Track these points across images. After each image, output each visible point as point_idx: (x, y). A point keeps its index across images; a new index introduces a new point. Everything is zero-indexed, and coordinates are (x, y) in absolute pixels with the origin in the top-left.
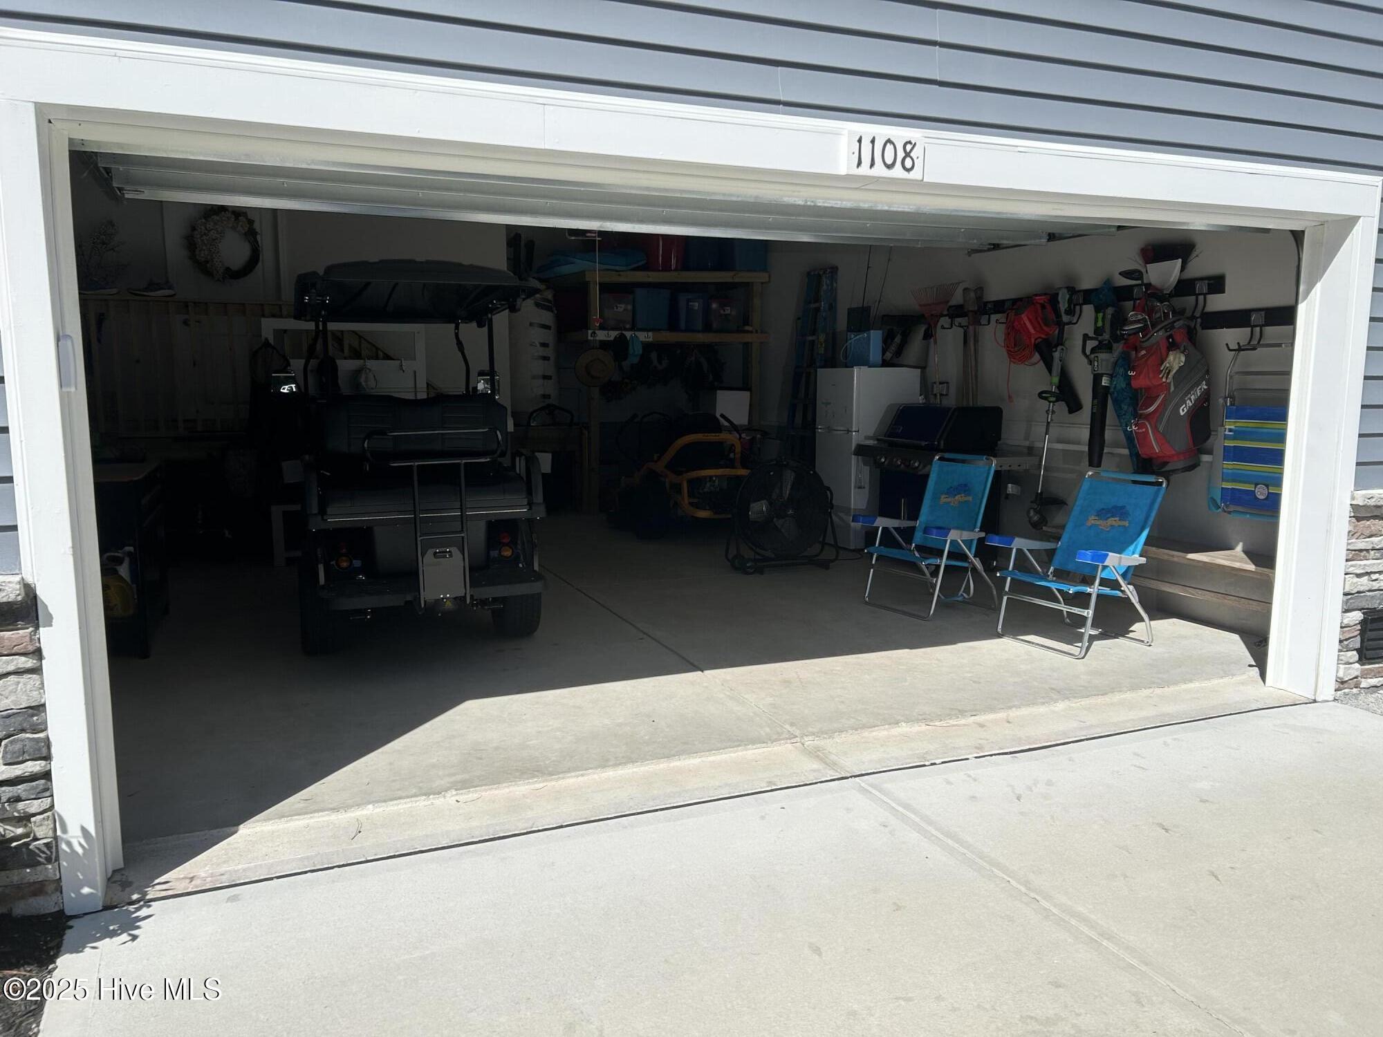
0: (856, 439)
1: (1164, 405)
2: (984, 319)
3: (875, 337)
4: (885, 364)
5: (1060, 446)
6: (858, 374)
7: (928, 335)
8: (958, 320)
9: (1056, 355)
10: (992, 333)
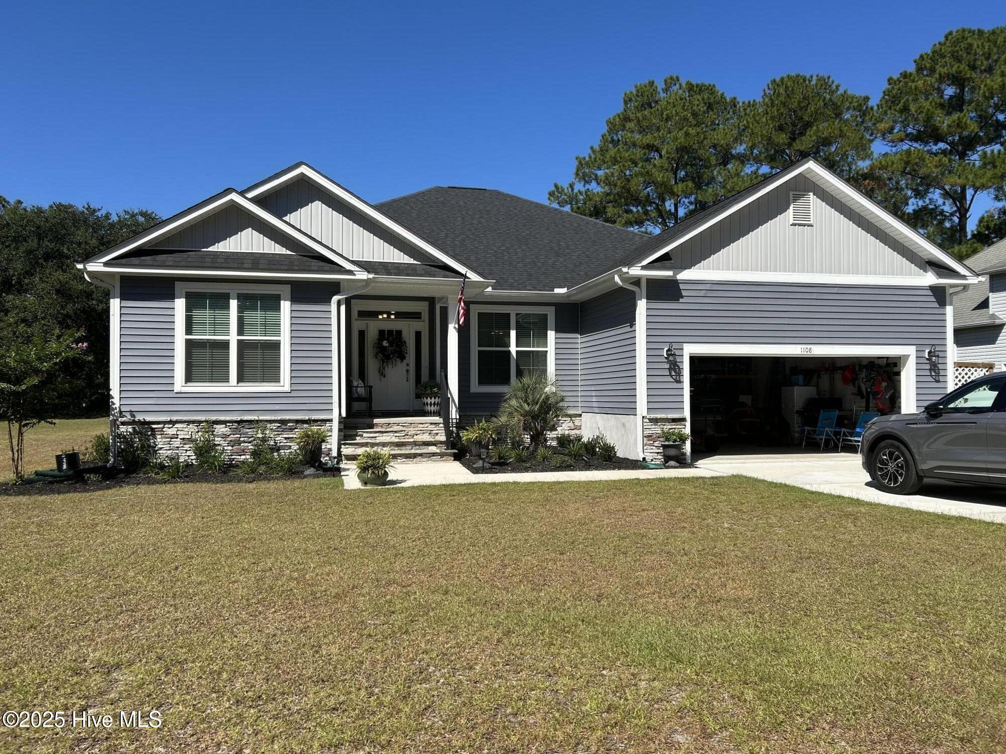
0: (796, 409)
1: (882, 395)
2: (836, 372)
3: (801, 377)
4: (805, 385)
5: (859, 409)
6: (796, 389)
7: (819, 376)
8: (828, 372)
9: (856, 382)
10: (838, 376)
